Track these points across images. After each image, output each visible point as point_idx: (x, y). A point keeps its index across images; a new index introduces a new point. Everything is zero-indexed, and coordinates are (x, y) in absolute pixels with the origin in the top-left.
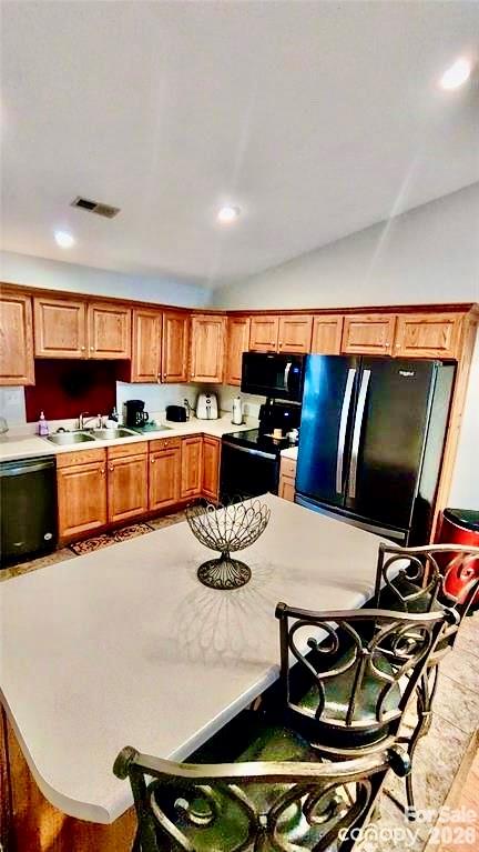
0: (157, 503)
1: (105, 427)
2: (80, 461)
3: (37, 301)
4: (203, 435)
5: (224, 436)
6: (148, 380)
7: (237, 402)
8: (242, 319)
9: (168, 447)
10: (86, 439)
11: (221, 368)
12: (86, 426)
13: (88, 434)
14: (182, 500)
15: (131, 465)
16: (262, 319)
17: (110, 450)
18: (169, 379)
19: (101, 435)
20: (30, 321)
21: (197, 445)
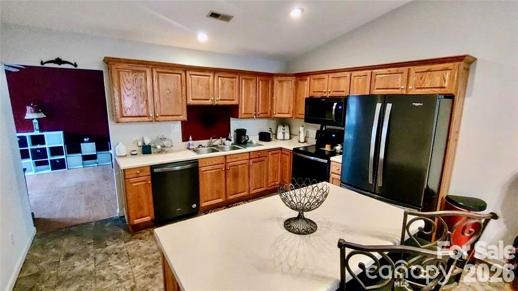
0: (255, 189)
1: (224, 144)
2: (211, 163)
3: (188, 73)
4: (281, 149)
5: (294, 149)
6: (249, 117)
7: (301, 129)
8: (305, 77)
9: (260, 156)
10: (214, 151)
11: (292, 108)
12: (214, 144)
13: (215, 148)
14: (269, 188)
15: (239, 166)
16: (317, 76)
17: (227, 157)
18: (261, 115)
19: (222, 149)
20: (184, 84)
21: (277, 155)
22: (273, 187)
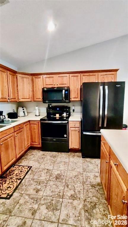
0: (19, 154)
4: (29, 121)
5: (41, 119)
6: (4, 100)
7: (37, 108)
8: (39, 76)
15: (9, 139)
21: (27, 125)
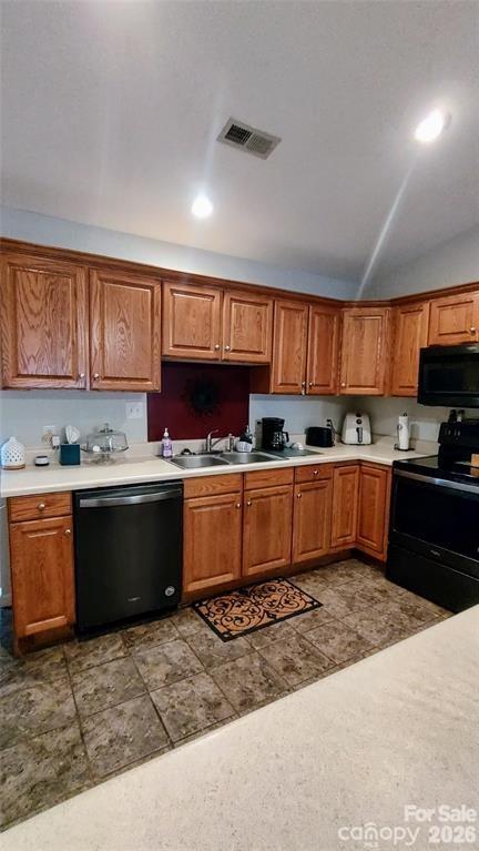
0: (303, 552)
1: (235, 449)
2: (211, 491)
3: (167, 288)
4: (359, 462)
5: (395, 462)
9: (316, 477)
10: (215, 463)
11: (382, 374)
12: (214, 448)
13: (218, 457)
14: (332, 551)
15: (273, 498)
17: (248, 477)
18: (317, 390)
19: (235, 460)
20: (159, 311)
21: (352, 475)
22: (341, 548)
